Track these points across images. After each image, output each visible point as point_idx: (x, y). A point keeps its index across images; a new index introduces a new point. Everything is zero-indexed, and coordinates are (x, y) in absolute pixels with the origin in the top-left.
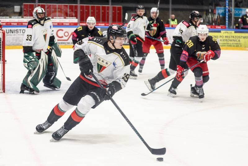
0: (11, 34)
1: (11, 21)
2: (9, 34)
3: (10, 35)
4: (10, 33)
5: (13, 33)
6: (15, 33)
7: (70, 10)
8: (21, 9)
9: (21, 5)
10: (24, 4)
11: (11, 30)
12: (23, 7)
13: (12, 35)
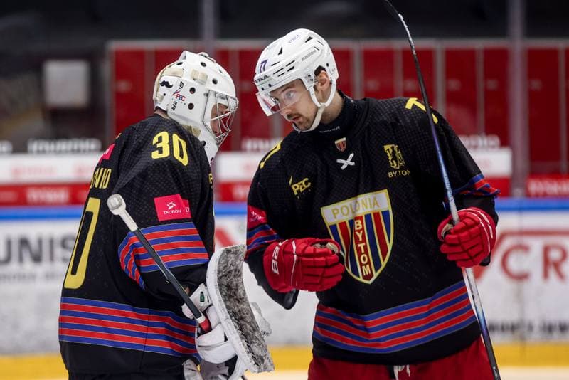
0: (29, 266)
1: (26, 178)
2: (14, 267)
3: (22, 277)
4: (21, 260)
5: (37, 259)
6: (52, 258)
7: (455, 85)
8: (94, 82)
9: (92, 58)
10: (116, 45)
11: (24, 242)
12: (107, 69)
13: (33, 277)
